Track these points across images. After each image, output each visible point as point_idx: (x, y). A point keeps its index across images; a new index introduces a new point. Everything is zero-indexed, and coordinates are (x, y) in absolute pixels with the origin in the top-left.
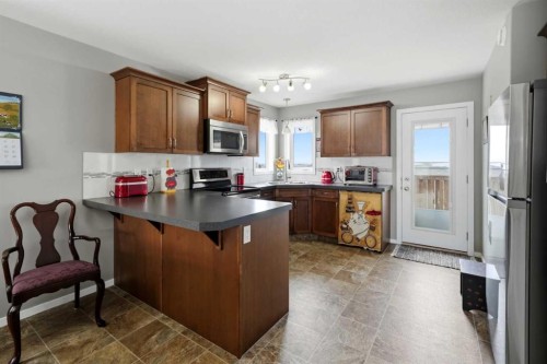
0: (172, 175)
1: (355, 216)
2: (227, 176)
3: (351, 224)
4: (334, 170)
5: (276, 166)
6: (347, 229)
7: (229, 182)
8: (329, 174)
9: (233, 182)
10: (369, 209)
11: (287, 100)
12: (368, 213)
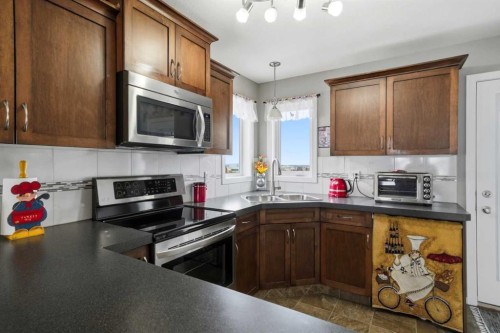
0: (28, 197)
1: (405, 260)
2: (174, 189)
3: (396, 275)
4: (349, 177)
5: (255, 170)
6: (388, 282)
7: (179, 199)
8: (342, 183)
9: (187, 198)
10: (434, 249)
11: (276, 64)
12: (432, 257)
